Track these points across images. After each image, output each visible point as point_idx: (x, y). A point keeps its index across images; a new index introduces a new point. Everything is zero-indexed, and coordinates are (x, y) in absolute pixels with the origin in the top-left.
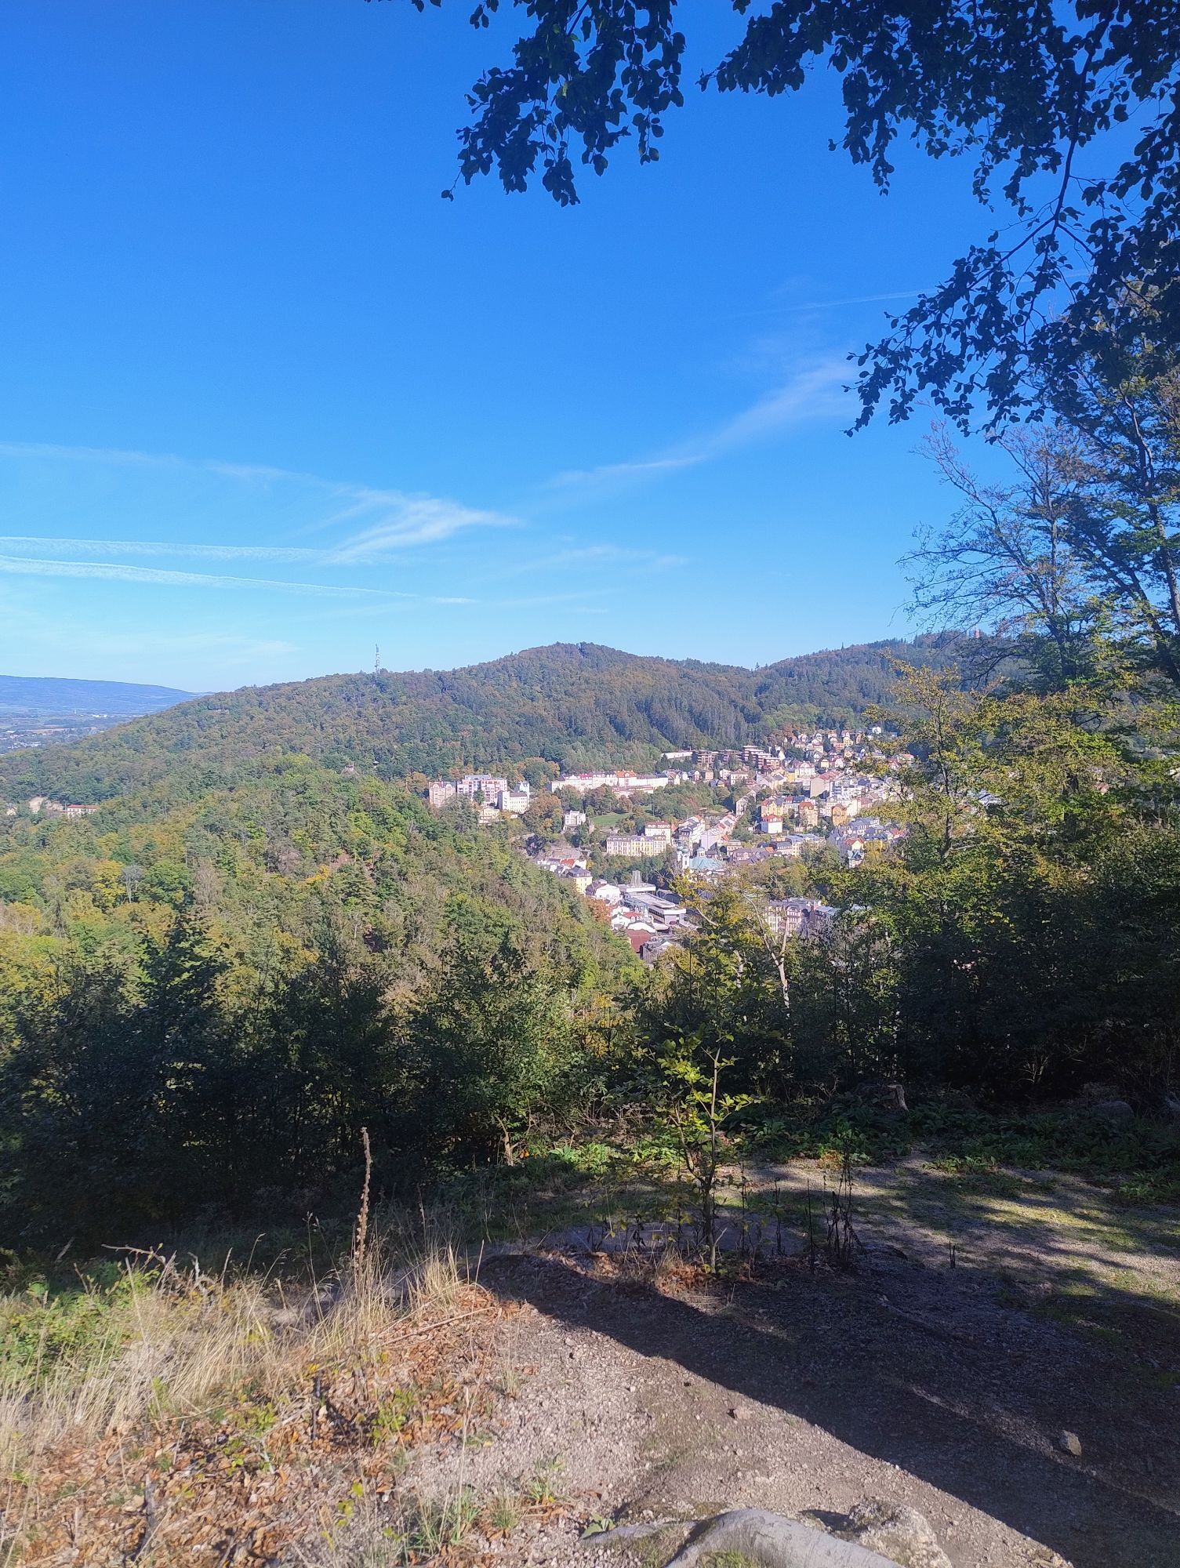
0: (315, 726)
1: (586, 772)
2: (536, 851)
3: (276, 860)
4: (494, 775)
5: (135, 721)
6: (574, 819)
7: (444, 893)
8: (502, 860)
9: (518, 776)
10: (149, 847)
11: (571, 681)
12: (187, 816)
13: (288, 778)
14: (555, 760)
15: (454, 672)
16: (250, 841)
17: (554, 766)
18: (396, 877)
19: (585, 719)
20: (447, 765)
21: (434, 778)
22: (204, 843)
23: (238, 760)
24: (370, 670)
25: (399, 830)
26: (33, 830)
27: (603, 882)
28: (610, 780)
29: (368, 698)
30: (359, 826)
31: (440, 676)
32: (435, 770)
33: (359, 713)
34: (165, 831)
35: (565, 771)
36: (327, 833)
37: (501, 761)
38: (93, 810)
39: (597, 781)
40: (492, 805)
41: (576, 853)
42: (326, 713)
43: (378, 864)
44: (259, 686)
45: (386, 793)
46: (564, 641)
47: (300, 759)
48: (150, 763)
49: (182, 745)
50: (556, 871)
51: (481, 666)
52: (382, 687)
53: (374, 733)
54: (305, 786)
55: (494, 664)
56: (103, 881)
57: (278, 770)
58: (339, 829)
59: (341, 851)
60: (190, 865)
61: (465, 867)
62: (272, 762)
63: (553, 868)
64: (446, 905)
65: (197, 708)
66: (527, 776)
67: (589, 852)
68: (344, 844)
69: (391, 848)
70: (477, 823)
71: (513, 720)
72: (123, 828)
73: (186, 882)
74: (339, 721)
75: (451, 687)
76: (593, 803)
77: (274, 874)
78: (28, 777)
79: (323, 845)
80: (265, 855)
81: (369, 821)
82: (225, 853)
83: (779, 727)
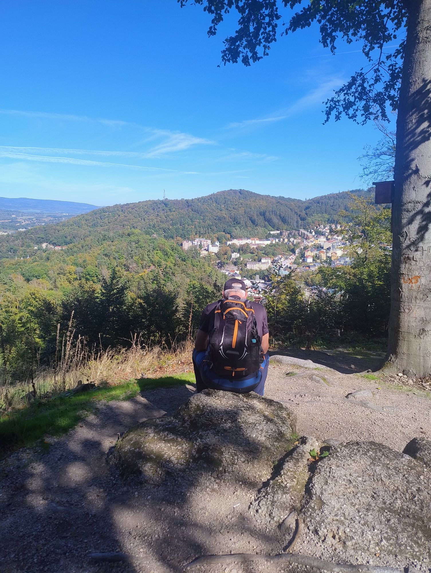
0: (142, 219)
1: (239, 238)
2: (221, 267)
3: (128, 267)
4: (206, 239)
5: (79, 216)
6: (235, 255)
7: (188, 280)
8: (209, 269)
9: (215, 239)
10: (84, 261)
11: (235, 204)
12: (97, 251)
13: (133, 238)
14: (229, 233)
15: (192, 200)
16: (119, 260)
17: (228, 236)
18: (171, 274)
19: (240, 218)
20: (189, 234)
21: (185, 239)
22: (103, 261)
23: (115, 231)
24: (161, 199)
25: (172, 258)
26: (44, 254)
27: (245, 279)
28: (249, 241)
29: (161, 209)
30: (157, 256)
31: (187, 201)
32: (185, 236)
33: (158, 215)
34: (90, 256)
35: (232, 237)
36: (146, 258)
37: (209, 233)
38: (65, 248)
39: (243, 242)
40: (205, 250)
41: (235, 268)
42: (146, 214)
43: (165, 270)
44: (122, 204)
45: (168, 244)
47: (137, 231)
48: (84, 232)
49: (95, 225)
50: (228, 274)
51: (202, 198)
52: (166, 205)
53: (163, 222)
54: (139, 241)
55: (207, 197)
56: (69, 273)
57: (129, 235)
58: (151, 256)
59: (151, 265)
60: (99, 268)
61: (195, 272)
62: (127, 232)
63: (227, 273)
64: (189, 285)
65: (100, 212)
66: (218, 239)
67: (240, 268)
68: (152, 262)
69: (169, 264)
70: (200, 256)
71: (213, 218)
72: (75, 254)
73: (97, 274)
74: (150, 218)
75: (191, 205)
76: (242, 250)
77: (128, 272)
78: (42, 236)
79: (145, 262)
80: (125, 265)
81: (161, 254)
82: (110, 264)
83: (313, 222)
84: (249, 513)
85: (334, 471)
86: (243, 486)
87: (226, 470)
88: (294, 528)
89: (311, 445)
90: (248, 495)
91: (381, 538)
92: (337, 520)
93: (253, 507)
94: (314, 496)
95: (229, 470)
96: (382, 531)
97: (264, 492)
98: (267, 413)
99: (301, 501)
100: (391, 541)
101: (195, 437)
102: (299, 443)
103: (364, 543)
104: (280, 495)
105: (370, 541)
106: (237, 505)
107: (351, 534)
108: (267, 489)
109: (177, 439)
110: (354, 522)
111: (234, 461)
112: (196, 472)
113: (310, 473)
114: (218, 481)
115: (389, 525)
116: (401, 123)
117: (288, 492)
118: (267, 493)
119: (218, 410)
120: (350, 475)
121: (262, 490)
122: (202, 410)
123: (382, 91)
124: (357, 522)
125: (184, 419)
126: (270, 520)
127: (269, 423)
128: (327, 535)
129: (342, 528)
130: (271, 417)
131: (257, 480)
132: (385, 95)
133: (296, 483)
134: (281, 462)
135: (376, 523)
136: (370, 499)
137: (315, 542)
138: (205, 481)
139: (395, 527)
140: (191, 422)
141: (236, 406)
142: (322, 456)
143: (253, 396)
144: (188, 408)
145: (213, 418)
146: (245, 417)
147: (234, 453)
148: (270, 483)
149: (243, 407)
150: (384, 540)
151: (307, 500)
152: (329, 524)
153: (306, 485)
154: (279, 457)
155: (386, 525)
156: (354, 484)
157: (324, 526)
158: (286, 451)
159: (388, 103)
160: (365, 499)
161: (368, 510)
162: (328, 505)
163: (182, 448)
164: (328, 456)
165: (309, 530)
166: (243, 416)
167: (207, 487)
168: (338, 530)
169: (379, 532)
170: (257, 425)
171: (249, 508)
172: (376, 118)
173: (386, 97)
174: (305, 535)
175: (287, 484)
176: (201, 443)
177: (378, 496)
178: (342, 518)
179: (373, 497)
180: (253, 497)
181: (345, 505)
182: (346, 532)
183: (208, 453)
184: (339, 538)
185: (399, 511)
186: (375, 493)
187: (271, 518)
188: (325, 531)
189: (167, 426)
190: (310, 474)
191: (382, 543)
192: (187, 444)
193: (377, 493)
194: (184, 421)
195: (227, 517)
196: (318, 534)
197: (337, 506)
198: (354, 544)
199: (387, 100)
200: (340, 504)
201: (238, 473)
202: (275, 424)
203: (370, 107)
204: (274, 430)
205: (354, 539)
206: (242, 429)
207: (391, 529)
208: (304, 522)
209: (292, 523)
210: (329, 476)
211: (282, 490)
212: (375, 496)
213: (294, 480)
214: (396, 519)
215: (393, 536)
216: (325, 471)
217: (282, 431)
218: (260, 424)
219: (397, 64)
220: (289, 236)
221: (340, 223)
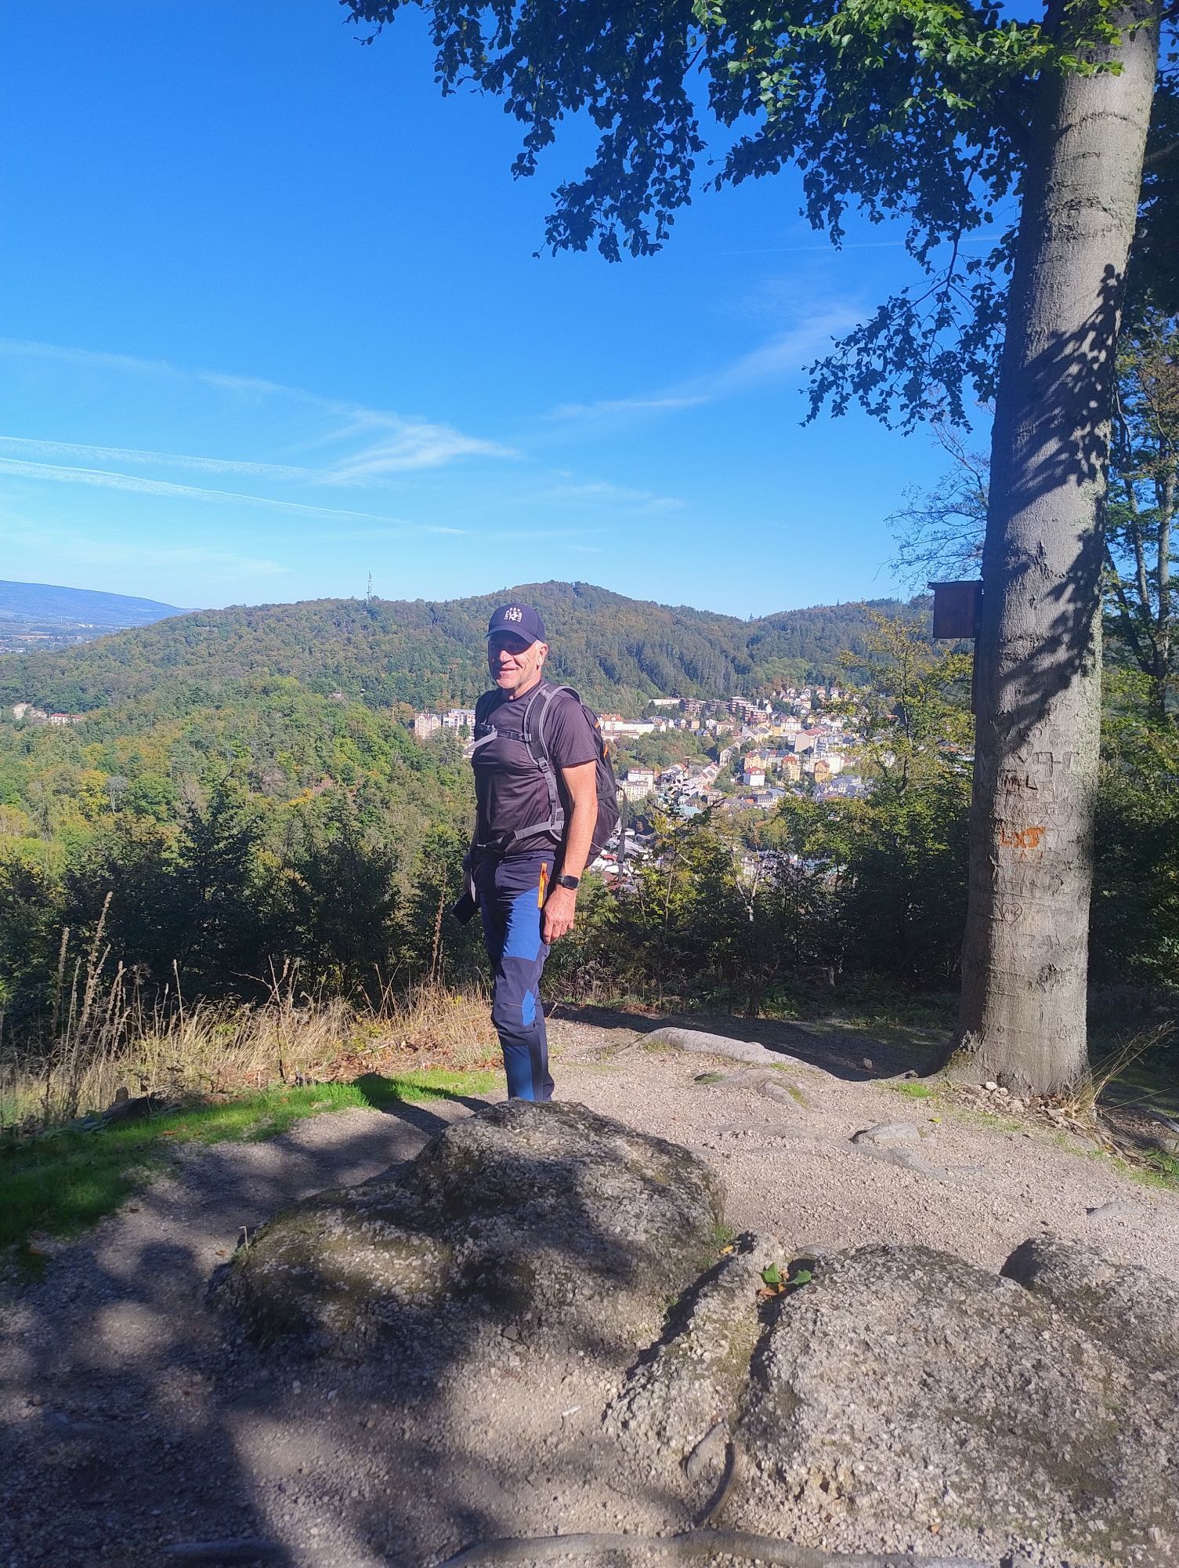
0: (304, 650)
5: (122, 633)
10: (134, 759)
13: (276, 700)
16: (234, 760)
18: (378, 804)
19: (575, 660)
21: (421, 709)
25: (383, 758)
30: (344, 752)
32: (422, 701)
38: (78, 719)
45: (373, 721)
53: (363, 660)
56: (88, 790)
57: (266, 692)
58: (324, 753)
59: (325, 776)
61: (448, 800)
62: (259, 683)
64: (427, 835)
68: (328, 769)
69: (374, 776)
72: (108, 739)
73: (170, 796)
82: (209, 770)
83: (768, 679)
84: (604, 1430)
85: (825, 1319)
86: (587, 1361)
87: (543, 1318)
88: (722, 1467)
89: (767, 1255)
90: (601, 1384)
91: (945, 1487)
92: (834, 1443)
93: (615, 1414)
94: (774, 1383)
95: (551, 1320)
96: (946, 1469)
97: (643, 1375)
98: (649, 1173)
99: (740, 1397)
100: (969, 1495)
101: (459, 1233)
102: (734, 1250)
103: (902, 1500)
104: (686, 1383)
105: (916, 1495)
106: (572, 1411)
107: (869, 1478)
108: (651, 1366)
109: (408, 1240)
110: (877, 1448)
111: (564, 1296)
112: (463, 1326)
113: (763, 1325)
114: (520, 1348)
115: (964, 1454)
116: (1002, 435)
117: (706, 1373)
118: (651, 1379)
119: (522, 1161)
120: (867, 1329)
121: (639, 1371)
122: (479, 1163)
123: (955, 348)
124: (883, 1447)
125: (427, 1189)
126: (659, 1446)
127: (656, 1197)
128: (806, 1482)
129: (845, 1463)
130: (662, 1181)
131: (625, 1346)
132: (963, 360)
133: (728, 1350)
134: (689, 1297)
135: (932, 1449)
136: (916, 1390)
137: (778, 1500)
138: (487, 1349)
139: (979, 1457)
140: (447, 1195)
141: (568, 1153)
142: (795, 1282)
143: (612, 1128)
144: (439, 1157)
145: (508, 1183)
146: (594, 1182)
147: (566, 1274)
148: (658, 1351)
149: (589, 1155)
150: (951, 1491)
151: (755, 1395)
152: (813, 1454)
153: (753, 1357)
154: (683, 1286)
155: (957, 1453)
156: (877, 1350)
157: (799, 1459)
158: (701, 1271)
159: (968, 381)
160: (906, 1389)
161: (911, 1416)
162: (809, 1405)
163: (424, 1264)
164: (809, 1282)
165: (762, 1470)
166: (588, 1178)
167: (492, 1365)
168: (835, 1468)
169: (939, 1471)
170: (626, 1202)
171: (604, 1416)
172: (938, 417)
173: (963, 366)
174: (750, 1483)
175: (706, 1354)
176: (475, 1248)
177: (938, 1381)
178: (847, 1438)
179: (924, 1383)
180: (614, 1390)
181: (853, 1406)
182: (856, 1472)
183: (494, 1275)
184: (839, 1490)
185: (989, 1418)
186: (929, 1375)
187: (663, 1443)
188: (803, 1471)
189: (380, 1207)
190: (764, 1329)
191: (947, 1499)
192: (436, 1253)
193: (935, 1373)
194: (427, 1193)
195: (545, 1441)
196: (784, 1480)
197: (835, 1407)
198: (875, 1502)
199: (966, 373)
200: (841, 1402)
201: (575, 1328)
202: (673, 1199)
203: (923, 387)
204: (668, 1215)
205: (877, 1490)
206: (585, 1212)
207: (970, 1462)
208: (748, 1450)
209: (717, 1454)
210: (813, 1332)
211: (691, 1368)
212: (930, 1380)
213: (723, 1342)
214: (983, 1439)
215: (974, 1481)
216: (802, 1318)
217: (691, 1220)
218: (632, 1200)
219: (992, 284)
220: (703, 714)
221: (840, 685)
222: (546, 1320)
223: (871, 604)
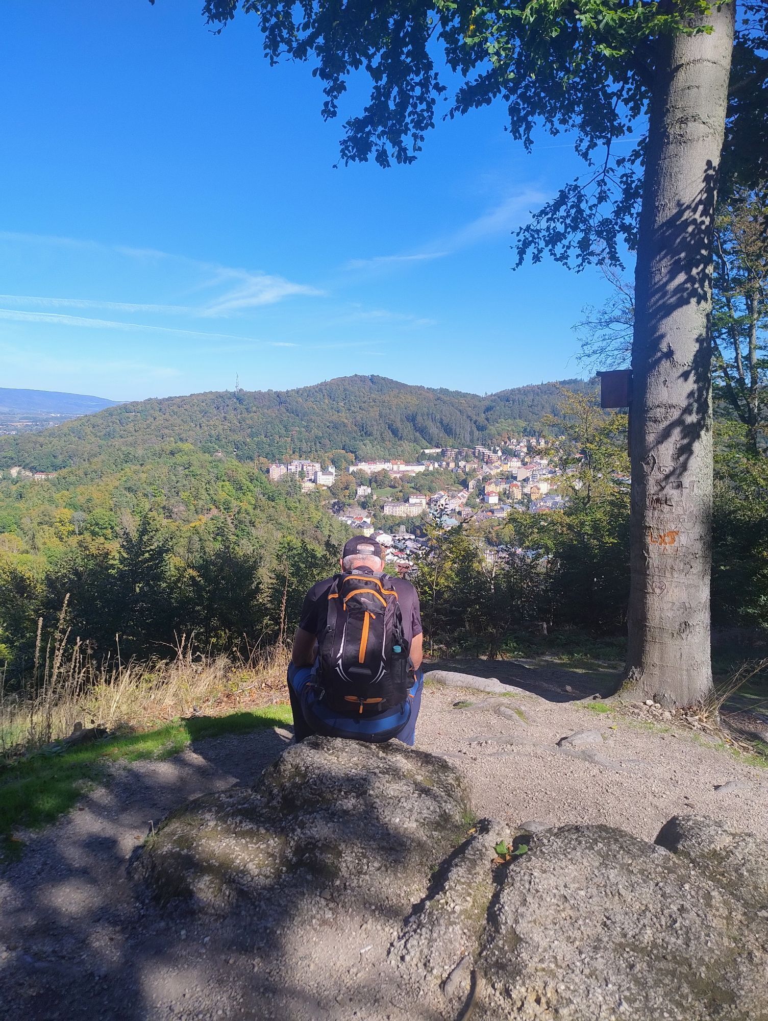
0: (196, 425)
1: (371, 460)
2: (338, 511)
3: (170, 511)
4: (312, 461)
5: (79, 419)
6: (363, 491)
7: (278, 535)
8: (316, 516)
9: (328, 462)
10: (89, 500)
11: (364, 400)
12: (112, 481)
13: (178, 458)
14: (352, 452)
15: (288, 391)
16: (154, 499)
17: (351, 456)
18: (248, 524)
19: (372, 426)
20: (281, 453)
21: (273, 461)
22: (125, 500)
23: (146, 446)
24: (232, 389)
25: (250, 494)
26: (14, 488)
27: (381, 532)
28: (387, 466)
29: (230, 408)
30: (224, 491)
31: (278, 395)
32: (274, 456)
33: (225, 417)
34: (99, 490)
35: (359, 459)
36: (204, 495)
37: (316, 451)
38: (53, 476)
39: (378, 467)
40: (310, 480)
41: (364, 513)
42: (203, 416)
43: (237, 516)
44: (160, 397)
45: (242, 470)
46: (360, 373)
47: (186, 446)
48: (89, 446)
49: (109, 435)
50: (351, 524)
51: (305, 389)
52: (240, 400)
53: (234, 431)
54: (190, 465)
55: (313, 387)
56: (60, 522)
57: (172, 453)
58: (211, 492)
59: (213, 507)
60: (116, 513)
61: (292, 519)
62: (169, 448)
63: (349, 522)
64: (280, 543)
65: (119, 411)
66: (333, 462)
67: (373, 513)
68: (214, 502)
69: (245, 506)
70: (300, 491)
71: (325, 425)
72: (72, 488)
73: (113, 524)
74: (211, 423)
75: (285, 402)
76: (376, 481)
77: (170, 520)
78: (11, 454)
79: (201, 503)
80: (164, 508)
81: (231, 488)
82: (138, 505)
83: (499, 434)
84: (389, 962)
85: (537, 880)
86: (377, 913)
87: (347, 884)
88: (468, 987)
89: (498, 834)
90: (387, 929)
91: (620, 1000)
92: (543, 970)
93: (396, 951)
94: (503, 927)
95: (353, 885)
96: (620, 986)
97: (415, 922)
98: (419, 778)
99: (480, 937)
100: (637, 1004)
101: (291, 825)
102: (476, 831)
103: (591, 1010)
104: (443, 928)
105: (600, 1006)
106: (367, 949)
107: (568, 995)
108: (420, 916)
109: (258, 831)
110: (573, 972)
111: (361, 868)
112: (294, 890)
113: (495, 884)
114: (332, 905)
115: (632, 975)
116: (643, 273)
117: (457, 921)
118: (420, 925)
119: (333, 774)
120: (565, 886)
121: (412, 919)
122: (304, 776)
123: (611, 216)
124: (577, 972)
125: (271, 793)
126: (425, 973)
127: (423, 795)
128: (525, 998)
129: (552, 984)
130: (427, 785)
131: (402, 901)
132: (616, 224)
133: (471, 903)
134: (446, 866)
135: (610, 972)
136: (599, 929)
137: (506, 1011)
138: (310, 906)
139: (643, 977)
140: (284, 798)
141: (364, 766)
142: (517, 853)
143: (395, 747)
144: (279, 771)
145: (324, 789)
146: (382, 787)
147: (362, 853)
148: (424, 905)
149: (378, 767)
150: (624, 1003)
151: (491, 935)
152: (530, 978)
153: (489, 908)
154: (441, 858)
155: (628, 974)
156: (572, 902)
157: (520, 982)
158: (454, 847)
159: (621, 237)
160: (592, 929)
161: (596, 949)
162: (527, 943)
163: (268, 846)
164: (526, 853)
165: (495, 990)
166: (377, 784)
167: (313, 917)
168: (545, 987)
169: (615, 988)
170: (403, 800)
171: (389, 953)
172: (600, 262)
173: (617, 228)
174: (487, 999)
175: (456, 907)
176: (302, 836)
177: (614, 923)
178: (553, 966)
179: (605, 924)
180: (395, 934)
181: (556, 942)
182: (559, 990)
183: (314, 854)
184: (548, 1003)
185: (649, 948)
186: (608, 918)
187: (428, 971)
188: (523, 990)
189: (240, 807)
190: (496, 887)
191: (622, 1009)
192: (276, 839)
193: (612, 917)
194: (272, 796)
195: (349, 971)
196: (510, 996)
197: (544, 944)
198: (572, 1012)
199: (619, 232)
200: (548, 940)
201: (369, 890)
202: (435, 797)
203: (591, 242)
204: (432, 808)
205: (573, 1003)
206: (375, 808)
207: (637, 981)
208: (486, 975)
209: (465, 979)
210: (529, 890)
211: (447, 917)
212: (608, 922)
213: (468, 898)
214: (645, 964)
215: (640, 995)
216: (521, 880)
217: (447, 811)
218: (407, 798)
219: (634, 173)
220: (456, 458)
221: (544, 437)
222: (350, 885)
223: (563, 383)
